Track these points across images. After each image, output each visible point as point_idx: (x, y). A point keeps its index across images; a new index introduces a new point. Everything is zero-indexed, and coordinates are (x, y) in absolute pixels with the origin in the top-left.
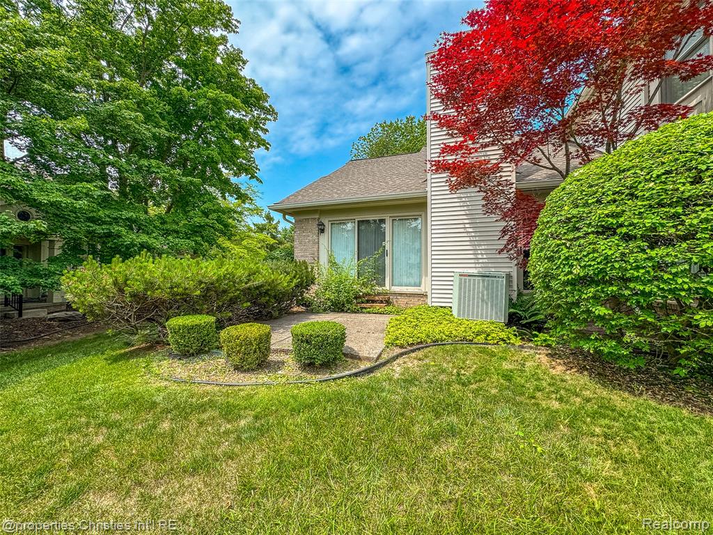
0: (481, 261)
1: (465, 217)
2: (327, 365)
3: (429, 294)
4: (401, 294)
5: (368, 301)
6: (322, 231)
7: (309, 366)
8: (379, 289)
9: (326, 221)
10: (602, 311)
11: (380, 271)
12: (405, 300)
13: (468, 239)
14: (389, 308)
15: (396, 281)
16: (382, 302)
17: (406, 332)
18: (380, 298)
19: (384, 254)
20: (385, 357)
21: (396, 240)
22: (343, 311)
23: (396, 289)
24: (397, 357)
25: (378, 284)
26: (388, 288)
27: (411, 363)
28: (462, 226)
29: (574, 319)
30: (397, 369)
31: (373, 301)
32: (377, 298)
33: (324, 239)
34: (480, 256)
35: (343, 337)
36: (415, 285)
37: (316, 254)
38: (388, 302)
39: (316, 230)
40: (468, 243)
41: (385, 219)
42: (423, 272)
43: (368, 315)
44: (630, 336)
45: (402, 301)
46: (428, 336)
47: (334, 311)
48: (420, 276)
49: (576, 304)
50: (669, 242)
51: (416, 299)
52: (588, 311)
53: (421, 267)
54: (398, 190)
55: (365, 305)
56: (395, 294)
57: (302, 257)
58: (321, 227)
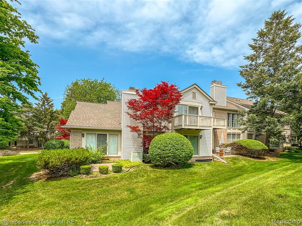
2: (119, 172)
3: (122, 157)
4: (112, 157)
6: (83, 136)
7: (116, 172)
8: (106, 156)
9: (85, 134)
10: (159, 158)
11: (105, 151)
12: (113, 159)
15: (110, 153)
19: (107, 145)
21: (111, 142)
23: (110, 155)
25: (105, 154)
26: (108, 155)
29: (156, 160)
32: (106, 159)
33: (84, 139)
34: (135, 147)
36: (116, 154)
38: (109, 160)
39: (81, 136)
41: (107, 134)
44: (161, 161)
48: (117, 152)
49: (156, 158)
51: (117, 158)
52: (157, 159)
53: (117, 149)
54: (112, 126)
55: (103, 161)
56: (110, 157)
57: (74, 145)
58: (83, 135)
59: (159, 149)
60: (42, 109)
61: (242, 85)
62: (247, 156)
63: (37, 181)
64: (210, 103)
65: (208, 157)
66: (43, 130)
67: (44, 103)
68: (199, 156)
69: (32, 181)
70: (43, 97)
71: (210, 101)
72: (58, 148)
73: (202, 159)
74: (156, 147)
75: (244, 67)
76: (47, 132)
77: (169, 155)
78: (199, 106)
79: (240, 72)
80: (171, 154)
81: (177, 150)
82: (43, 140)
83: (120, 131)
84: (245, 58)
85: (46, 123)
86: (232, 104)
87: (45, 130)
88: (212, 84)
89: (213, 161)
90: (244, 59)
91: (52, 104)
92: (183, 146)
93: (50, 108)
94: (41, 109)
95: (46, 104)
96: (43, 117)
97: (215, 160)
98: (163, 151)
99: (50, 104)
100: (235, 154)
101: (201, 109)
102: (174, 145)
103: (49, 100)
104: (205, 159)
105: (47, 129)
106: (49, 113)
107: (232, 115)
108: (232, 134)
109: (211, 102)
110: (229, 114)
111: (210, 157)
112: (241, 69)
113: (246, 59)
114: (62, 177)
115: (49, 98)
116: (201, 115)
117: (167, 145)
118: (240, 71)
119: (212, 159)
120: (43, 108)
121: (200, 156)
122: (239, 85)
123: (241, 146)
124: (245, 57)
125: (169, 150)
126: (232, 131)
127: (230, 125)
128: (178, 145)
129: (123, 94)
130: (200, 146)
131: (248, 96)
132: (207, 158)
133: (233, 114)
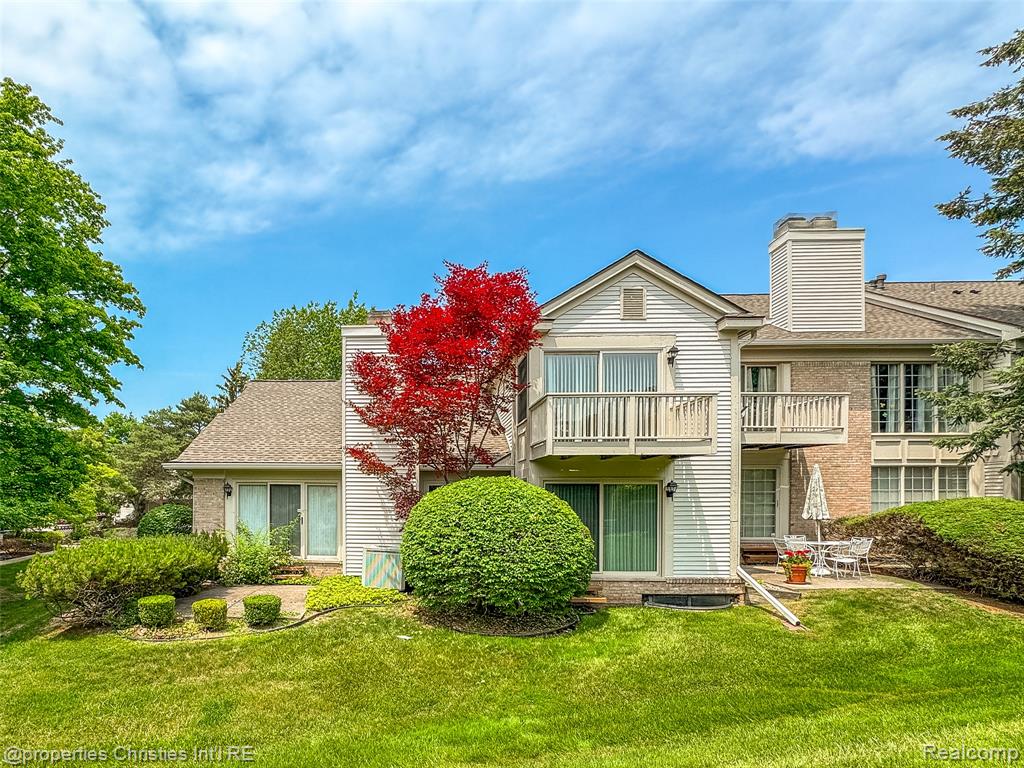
2: (269, 624)
3: (344, 564)
4: (317, 564)
5: (282, 573)
6: (229, 494)
7: (256, 625)
8: (294, 559)
9: (234, 484)
11: (294, 539)
12: (321, 570)
14: (305, 579)
15: (312, 550)
16: (297, 572)
17: (322, 600)
18: (296, 568)
19: (300, 521)
20: (306, 617)
21: (312, 508)
22: (256, 583)
23: (312, 558)
24: (315, 616)
25: (293, 554)
26: (303, 558)
27: (325, 619)
30: (316, 622)
31: (288, 572)
32: (292, 569)
33: (231, 504)
35: (277, 607)
37: (222, 519)
38: (304, 573)
39: (221, 492)
42: (339, 542)
43: (284, 586)
45: (317, 572)
46: (338, 602)
47: (246, 583)
48: (336, 547)
50: (435, 553)
51: (332, 569)
53: (335, 536)
54: (314, 458)
55: (280, 576)
56: (311, 564)
57: (204, 522)
58: (228, 490)
59: (421, 544)
61: (977, 208)
62: (969, 588)
64: (722, 326)
65: (712, 582)
68: (663, 579)
71: (724, 317)
72: (170, 530)
73: (676, 590)
75: (982, 109)
77: (453, 571)
78: (661, 350)
79: (949, 143)
80: (459, 569)
81: (484, 553)
86: (914, 314)
88: (777, 235)
89: (742, 603)
90: (988, 64)
92: (516, 536)
97: (752, 598)
100: (904, 575)
101: (671, 361)
102: (474, 531)
104: (696, 590)
107: (908, 373)
108: (906, 467)
109: (727, 324)
110: (883, 369)
111: (722, 582)
112: (962, 125)
113: (997, 60)
116: (671, 390)
117: (447, 531)
118: (952, 136)
119: (736, 596)
121: (668, 574)
122: (956, 210)
123: (929, 533)
125: (455, 553)
126: (904, 452)
127: (891, 422)
128: (493, 531)
130: (668, 533)
131: (1005, 262)
132: (707, 590)
133: (913, 369)
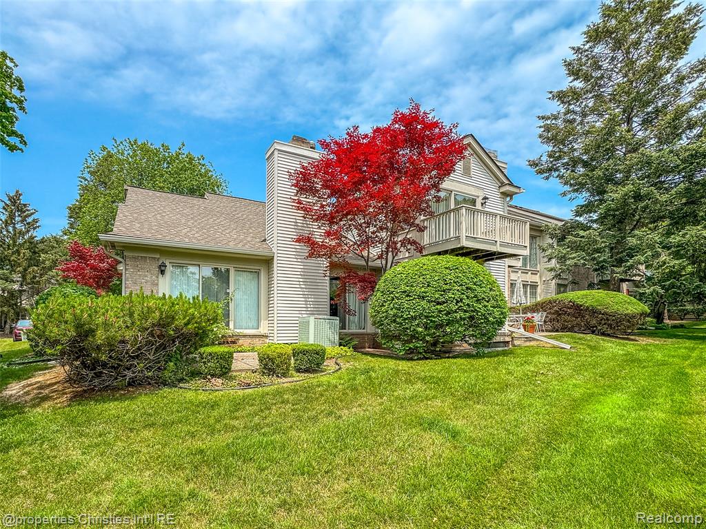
0: (309, 309)
1: (300, 277)
3: (275, 335)
6: (162, 272)
9: (167, 263)
12: (249, 341)
13: (301, 293)
23: (239, 332)
28: (298, 283)
33: (164, 281)
34: (309, 306)
36: (254, 328)
40: (302, 296)
41: (229, 269)
42: (261, 318)
48: (257, 322)
53: (256, 313)
54: (246, 246)
56: (240, 335)
58: (163, 268)
60: (7, 231)
63: (34, 406)
64: (503, 189)
66: (10, 287)
67: (12, 217)
69: (15, 407)
70: (8, 202)
71: (502, 184)
74: (407, 296)
76: (21, 292)
78: (478, 197)
82: (9, 311)
83: (267, 262)
84: (551, 96)
85: (18, 269)
87: (16, 287)
89: (511, 346)
91: (35, 221)
93: (28, 231)
94: (5, 233)
95: (17, 219)
96: (10, 251)
97: (516, 342)
98: (438, 303)
99: (30, 220)
101: (482, 204)
103: (28, 210)
105: (21, 285)
106: (25, 242)
109: (507, 186)
114: (131, 389)
115: (25, 205)
119: (508, 342)
120: (11, 229)
124: (551, 92)
129: (276, 152)
